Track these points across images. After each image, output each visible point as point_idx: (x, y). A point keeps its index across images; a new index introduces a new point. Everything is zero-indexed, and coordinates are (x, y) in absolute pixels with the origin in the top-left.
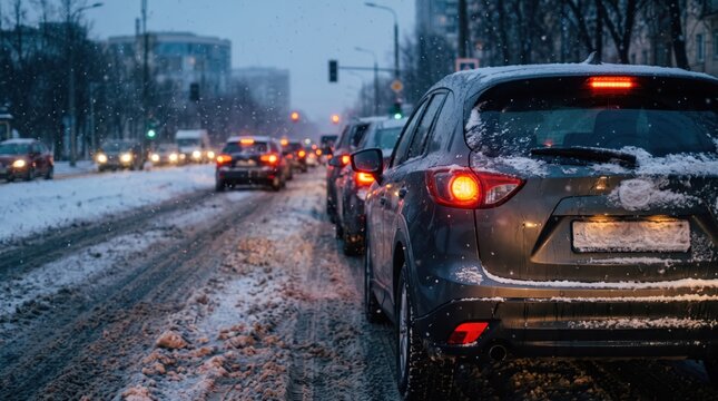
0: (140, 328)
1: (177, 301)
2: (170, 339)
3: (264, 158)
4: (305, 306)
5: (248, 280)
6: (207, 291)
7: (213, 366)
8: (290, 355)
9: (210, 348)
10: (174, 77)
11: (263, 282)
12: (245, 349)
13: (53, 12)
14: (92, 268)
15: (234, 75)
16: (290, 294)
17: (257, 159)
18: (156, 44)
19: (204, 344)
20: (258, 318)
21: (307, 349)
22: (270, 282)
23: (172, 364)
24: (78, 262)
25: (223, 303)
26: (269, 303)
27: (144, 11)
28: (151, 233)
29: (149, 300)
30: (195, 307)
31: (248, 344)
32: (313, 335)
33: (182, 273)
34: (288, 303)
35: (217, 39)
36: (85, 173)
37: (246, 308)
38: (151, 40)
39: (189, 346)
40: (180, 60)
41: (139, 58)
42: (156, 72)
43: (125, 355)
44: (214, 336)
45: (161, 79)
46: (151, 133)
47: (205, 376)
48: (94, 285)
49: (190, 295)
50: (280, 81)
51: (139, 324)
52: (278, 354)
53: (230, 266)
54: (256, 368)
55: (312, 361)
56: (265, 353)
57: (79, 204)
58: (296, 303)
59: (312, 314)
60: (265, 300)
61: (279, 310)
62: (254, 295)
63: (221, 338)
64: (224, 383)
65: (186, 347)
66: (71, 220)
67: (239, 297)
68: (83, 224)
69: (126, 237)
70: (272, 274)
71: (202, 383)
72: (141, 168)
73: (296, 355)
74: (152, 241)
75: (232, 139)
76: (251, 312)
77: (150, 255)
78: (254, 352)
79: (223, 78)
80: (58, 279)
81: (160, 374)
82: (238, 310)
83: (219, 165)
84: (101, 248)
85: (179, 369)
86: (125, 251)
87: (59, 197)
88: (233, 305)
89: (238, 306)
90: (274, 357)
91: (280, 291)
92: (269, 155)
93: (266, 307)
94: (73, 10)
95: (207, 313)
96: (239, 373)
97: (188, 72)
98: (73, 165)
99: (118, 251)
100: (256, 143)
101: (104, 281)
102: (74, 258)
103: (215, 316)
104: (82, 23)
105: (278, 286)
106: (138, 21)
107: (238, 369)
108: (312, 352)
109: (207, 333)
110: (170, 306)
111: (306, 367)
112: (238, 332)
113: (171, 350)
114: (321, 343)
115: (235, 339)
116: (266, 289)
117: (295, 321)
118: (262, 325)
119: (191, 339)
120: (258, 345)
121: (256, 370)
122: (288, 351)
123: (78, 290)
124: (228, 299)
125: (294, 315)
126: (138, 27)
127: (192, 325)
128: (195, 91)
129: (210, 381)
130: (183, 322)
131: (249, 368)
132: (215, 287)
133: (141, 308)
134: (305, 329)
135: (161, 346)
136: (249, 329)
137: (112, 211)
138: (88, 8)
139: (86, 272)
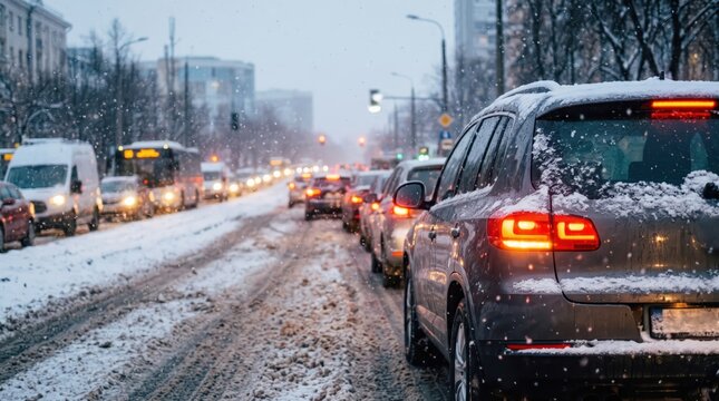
15: (258, 98)
27: (172, 38)
28: (174, 304)
35: (240, 62)
38: (177, 64)
40: (203, 84)
50: (303, 103)
66: (79, 286)
68: (93, 292)
79: (247, 101)
94: (119, 45)
106: (166, 47)
137: (128, 270)
138: (134, 42)
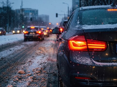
0: (15, 68)
1: (25, 61)
2: (21, 71)
3: (37, 32)
4: (52, 63)
5: (40, 56)
6: (31, 59)
7: (30, 79)
8: (48, 75)
9: (30, 74)
10: (28, 16)
11: (43, 57)
12: (38, 74)
13: (5, 5)
14: (9, 53)
15: (39, 16)
16: (49, 60)
17: (35, 32)
18: (24, 11)
19: (29, 72)
20: (42, 66)
21: (52, 73)
22: (44, 57)
23: (21, 78)
24: (7, 52)
25: (35, 62)
26: (44, 62)
27: (22, 4)
29: (19, 61)
30: (28, 63)
31: (39, 73)
32: (53, 70)
33: (27, 55)
34: (48, 62)
35: (36, 10)
36: (10, 34)
37: (39, 64)
38: (23, 10)
39: (26, 73)
41: (21, 13)
42: (24, 15)
43: (11, 75)
44: (31, 70)
45: (25, 17)
46: (23, 27)
47: (28, 82)
48: (9, 57)
49: (28, 60)
51: (15, 67)
52: (46, 75)
53: (37, 53)
54: (40, 79)
55: (53, 77)
56: (43, 75)
57: (9, 40)
58: (50, 62)
59: (53, 65)
60: (43, 61)
61: (46, 64)
62: (41, 60)
63: (33, 71)
64: (32, 83)
65: (25, 74)
66: (7, 43)
67: (38, 60)
69: (17, 46)
70: (45, 55)
71: (27, 84)
72: (21, 33)
73: (50, 75)
74: (22, 47)
75: (29, 27)
76: (40, 64)
77: (21, 50)
78: (40, 75)
79: (37, 17)
80: (2, 55)
81: (17, 81)
82: (38, 64)
83: (25, 34)
84: (12, 49)
85: (22, 79)
86: (16, 50)
87: (5, 39)
88: (36, 63)
89: (38, 63)
90: (44, 76)
91: (47, 59)
92: (39, 31)
93: (44, 63)
95: (31, 64)
96: (36, 80)
97: (30, 16)
98: (8, 33)
99: (15, 49)
100: (35, 28)
101: (11, 56)
102: (6, 51)
103: (32, 65)
104: (10, 7)
105: (46, 58)
107: (36, 79)
108: (53, 75)
109: (30, 69)
110: (23, 62)
111: (52, 78)
112: (37, 70)
113: (21, 74)
114: (55, 72)
115: (36, 71)
116: (44, 59)
117: (50, 66)
118: (42, 68)
119: (26, 71)
120: (41, 73)
121: (40, 80)
122: (48, 74)
123: (5, 58)
124: (36, 61)
125: (49, 65)
126: (21, 7)
127: (27, 68)
128: (31, 19)
129: (29, 83)
130: (25, 67)
131: (39, 79)
132: (33, 58)
133: (17, 63)
134: (52, 68)
135: (19, 73)
136: (40, 69)
137: (15, 41)
139: (8, 54)
